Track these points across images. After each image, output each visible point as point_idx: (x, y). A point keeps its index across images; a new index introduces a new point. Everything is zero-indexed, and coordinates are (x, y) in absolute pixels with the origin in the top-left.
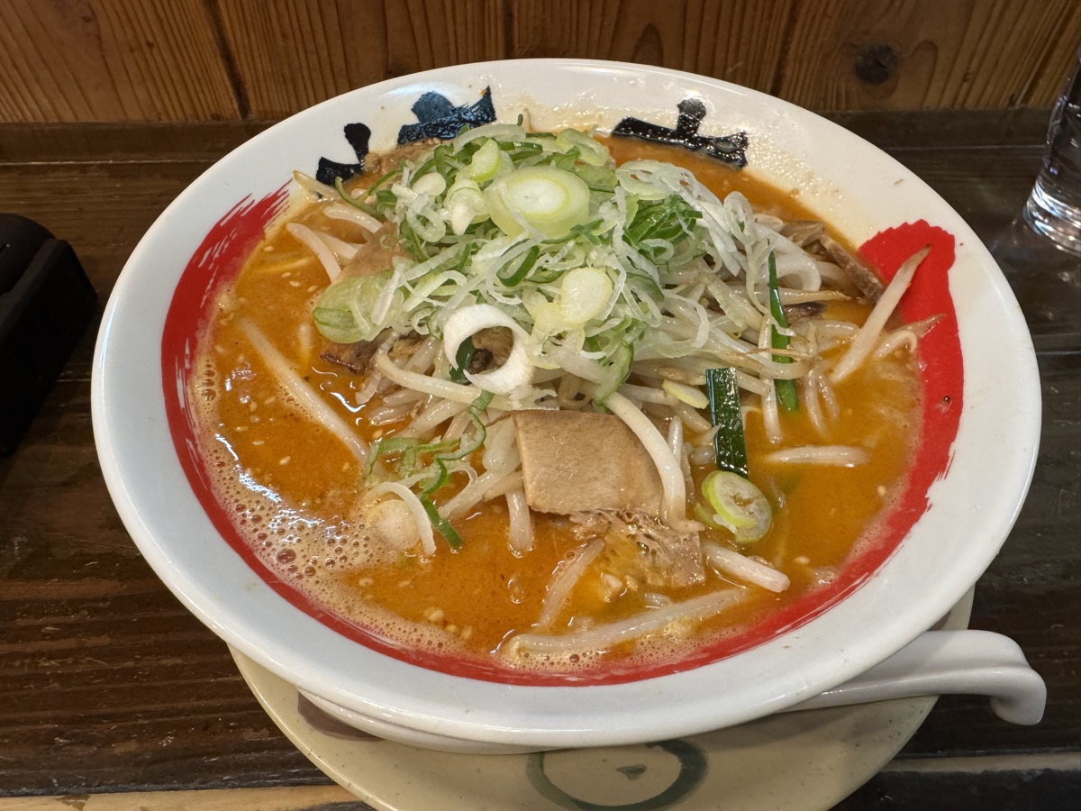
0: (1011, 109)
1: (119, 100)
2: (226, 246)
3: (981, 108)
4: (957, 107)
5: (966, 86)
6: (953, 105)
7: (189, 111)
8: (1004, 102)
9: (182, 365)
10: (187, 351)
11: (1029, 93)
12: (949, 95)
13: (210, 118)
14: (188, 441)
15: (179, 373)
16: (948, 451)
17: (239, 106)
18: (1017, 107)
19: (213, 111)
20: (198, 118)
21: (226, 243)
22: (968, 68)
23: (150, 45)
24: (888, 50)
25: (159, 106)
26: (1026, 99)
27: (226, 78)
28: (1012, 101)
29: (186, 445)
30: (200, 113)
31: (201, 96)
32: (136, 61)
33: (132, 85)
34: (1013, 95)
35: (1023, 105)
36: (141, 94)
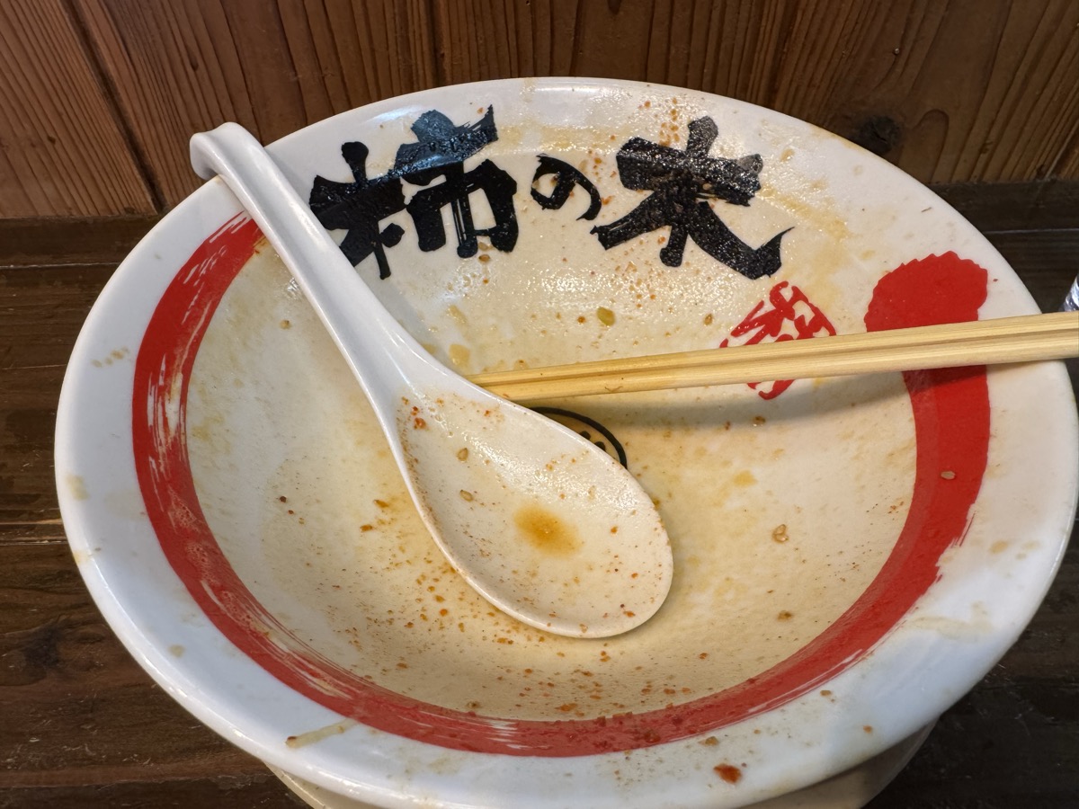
0: (1038, 181)
1: (26, 195)
2: (213, 263)
3: (1001, 181)
4: (974, 181)
5: (984, 157)
6: (969, 177)
7: (100, 206)
8: (1031, 174)
9: (155, 381)
10: (163, 368)
11: (1062, 163)
12: (962, 169)
13: (123, 212)
14: (151, 459)
15: (152, 390)
16: (967, 514)
17: (153, 200)
18: (1047, 178)
19: (126, 206)
20: (112, 213)
21: (214, 259)
22: (986, 138)
23: (52, 140)
24: (890, 121)
25: (69, 203)
26: (1057, 170)
27: (136, 172)
28: (1040, 173)
29: (148, 463)
30: (113, 207)
31: (111, 190)
32: (39, 157)
33: (38, 181)
34: (1042, 166)
35: (1054, 177)
36: (49, 190)
